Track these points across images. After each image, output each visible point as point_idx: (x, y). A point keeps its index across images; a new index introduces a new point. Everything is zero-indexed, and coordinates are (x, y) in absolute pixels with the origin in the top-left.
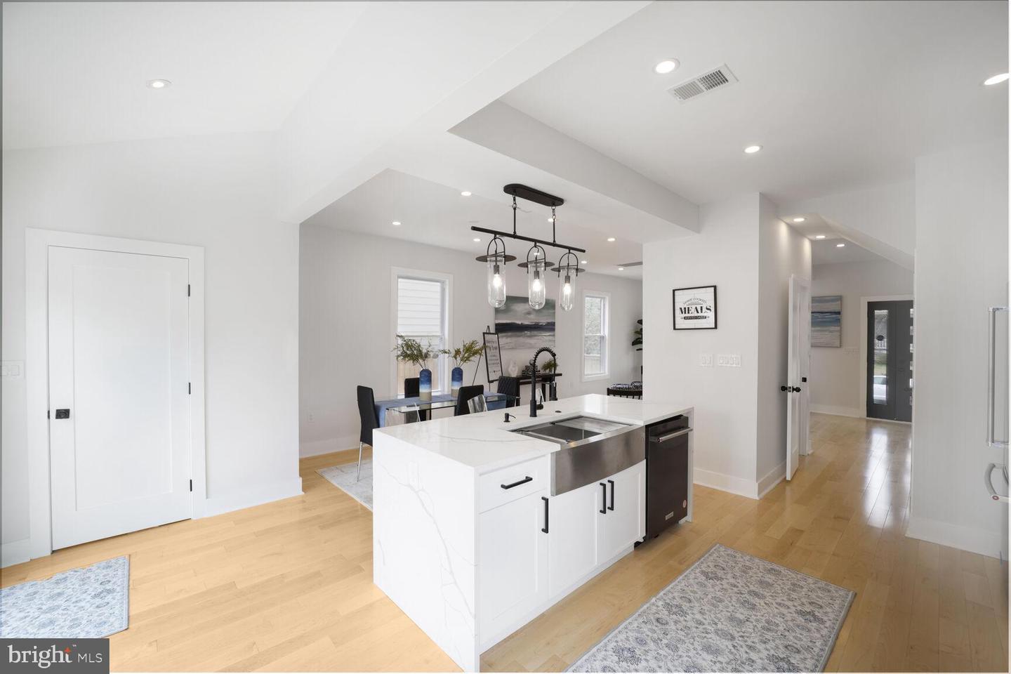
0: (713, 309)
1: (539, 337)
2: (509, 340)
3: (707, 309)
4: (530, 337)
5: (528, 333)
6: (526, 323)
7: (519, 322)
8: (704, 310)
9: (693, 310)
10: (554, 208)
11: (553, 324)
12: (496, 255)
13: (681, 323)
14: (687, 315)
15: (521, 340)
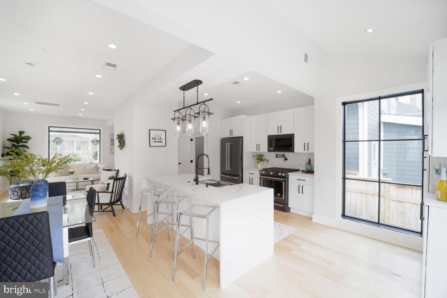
0: (165, 139)
3: (163, 139)
8: (161, 139)
9: (157, 139)
10: (184, 91)
12: (204, 112)
13: (152, 144)
14: (155, 141)
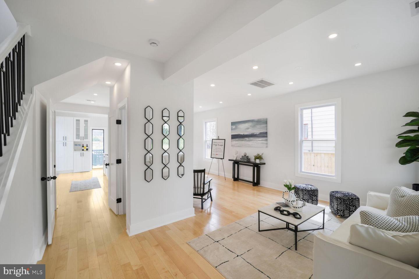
1: (255, 141)
2: (237, 142)
4: (249, 141)
5: (247, 139)
6: (246, 133)
7: (242, 134)
11: (266, 133)
15: (243, 142)
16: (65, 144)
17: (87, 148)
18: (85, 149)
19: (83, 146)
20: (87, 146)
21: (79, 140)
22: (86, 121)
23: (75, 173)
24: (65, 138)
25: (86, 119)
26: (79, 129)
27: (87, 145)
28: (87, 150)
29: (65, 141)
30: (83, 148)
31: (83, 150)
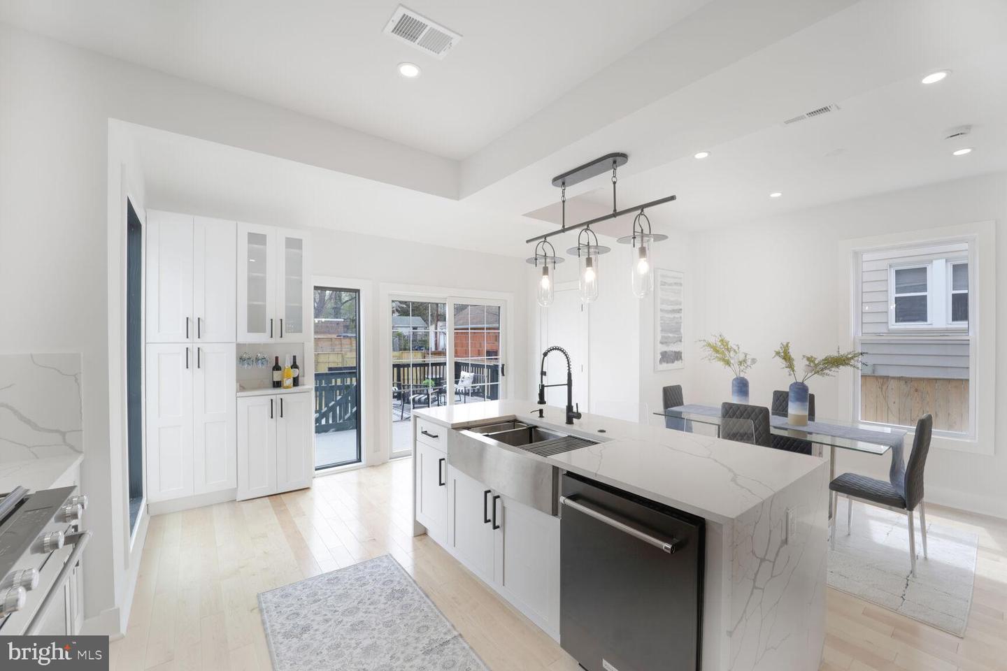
16: (195, 359)
17: (295, 373)
18: (289, 382)
19: (277, 368)
20: (294, 366)
21: (262, 334)
22: (294, 244)
23: (244, 505)
24: (195, 327)
25: (295, 235)
26: (263, 280)
27: (294, 357)
28: (296, 382)
29: (194, 343)
30: (277, 376)
31: (277, 385)
